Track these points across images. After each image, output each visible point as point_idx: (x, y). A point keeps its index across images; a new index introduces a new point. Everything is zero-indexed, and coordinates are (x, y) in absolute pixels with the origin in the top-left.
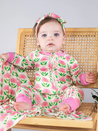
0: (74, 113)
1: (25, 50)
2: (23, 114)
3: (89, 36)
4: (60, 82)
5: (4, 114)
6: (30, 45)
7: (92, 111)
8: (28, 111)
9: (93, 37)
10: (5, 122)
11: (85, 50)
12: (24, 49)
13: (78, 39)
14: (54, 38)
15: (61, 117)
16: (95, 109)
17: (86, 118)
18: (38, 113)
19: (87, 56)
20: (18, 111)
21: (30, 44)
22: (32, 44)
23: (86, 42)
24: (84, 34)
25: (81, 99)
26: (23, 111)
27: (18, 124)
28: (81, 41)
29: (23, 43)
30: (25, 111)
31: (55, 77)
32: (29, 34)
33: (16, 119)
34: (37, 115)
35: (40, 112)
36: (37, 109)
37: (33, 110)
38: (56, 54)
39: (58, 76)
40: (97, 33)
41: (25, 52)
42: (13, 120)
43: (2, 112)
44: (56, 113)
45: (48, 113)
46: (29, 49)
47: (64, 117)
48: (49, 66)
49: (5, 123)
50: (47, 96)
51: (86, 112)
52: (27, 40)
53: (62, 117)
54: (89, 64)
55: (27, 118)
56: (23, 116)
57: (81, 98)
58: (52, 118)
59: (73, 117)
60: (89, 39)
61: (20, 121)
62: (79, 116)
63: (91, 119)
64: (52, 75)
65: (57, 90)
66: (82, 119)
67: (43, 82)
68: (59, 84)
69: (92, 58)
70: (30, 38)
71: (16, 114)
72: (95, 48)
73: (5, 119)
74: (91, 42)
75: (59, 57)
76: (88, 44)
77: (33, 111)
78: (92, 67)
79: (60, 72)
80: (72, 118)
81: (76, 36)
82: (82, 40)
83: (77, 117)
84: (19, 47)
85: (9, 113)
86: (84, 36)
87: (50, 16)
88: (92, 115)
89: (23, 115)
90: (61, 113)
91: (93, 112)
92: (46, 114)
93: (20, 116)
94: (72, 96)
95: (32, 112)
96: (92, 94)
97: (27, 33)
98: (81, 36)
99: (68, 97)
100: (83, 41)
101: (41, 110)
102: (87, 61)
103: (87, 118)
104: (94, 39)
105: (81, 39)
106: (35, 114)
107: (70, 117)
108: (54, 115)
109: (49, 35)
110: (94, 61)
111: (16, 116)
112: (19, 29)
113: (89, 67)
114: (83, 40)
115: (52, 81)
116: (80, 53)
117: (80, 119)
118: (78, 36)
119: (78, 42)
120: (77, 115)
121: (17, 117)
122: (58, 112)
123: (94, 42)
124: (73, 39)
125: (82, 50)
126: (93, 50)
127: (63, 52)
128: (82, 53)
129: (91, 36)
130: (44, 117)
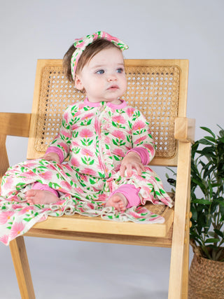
0: (132, 210)
1: (48, 98)
2: (41, 210)
3: (162, 74)
4: (113, 158)
5: (9, 210)
6: (57, 89)
8: (51, 206)
9: (170, 75)
10: (10, 225)
11: (156, 98)
12: (47, 96)
13: (143, 78)
15: (109, 216)
17: (153, 220)
18: (69, 209)
19: (159, 108)
20: (33, 205)
21: (57, 86)
22: (62, 86)
23: (157, 83)
24: (154, 70)
27: (32, 229)
28: (147, 83)
29: (46, 85)
30: (46, 206)
31: (105, 147)
32: (56, 70)
33: (29, 220)
34: (66, 213)
35: (72, 207)
36: (68, 203)
37: (60, 204)
38: (110, 106)
39: (109, 146)
40: (176, 68)
41: (49, 102)
42: (24, 222)
43: (4, 208)
45: (86, 209)
46: (56, 96)
47: (114, 217)
48: (96, 126)
49: (10, 228)
50: (88, 178)
51: (154, 208)
52: (53, 79)
53: (111, 217)
54: (162, 123)
55: (50, 218)
56: (42, 215)
58: (94, 218)
59: (131, 217)
60: (162, 79)
61: (37, 223)
62: (142, 215)
63: (163, 220)
64: (100, 144)
65: (106, 170)
66: (146, 220)
67: (83, 156)
68: (111, 161)
69: (168, 113)
70: (59, 77)
71: (30, 211)
72: (173, 96)
73: (9, 221)
74: (166, 84)
75: (114, 112)
76: (161, 88)
77: (61, 206)
78: (167, 128)
79: (115, 138)
80: (129, 220)
81: (139, 73)
82: (150, 80)
83: (137, 217)
84: (38, 92)
85: (17, 209)
86: (153, 74)
87: (101, 36)
88: (164, 213)
89: (42, 212)
90: (109, 210)
91: (167, 208)
92: (82, 211)
93: (37, 214)
95: (58, 208)
96: (167, 176)
97: (52, 68)
98: (148, 74)
99: (125, 182)
100: (152, 83)
101: (74, 204)
102: (158, 118)
103: (156, 218)
104: (171, 79)
105: (148, 79)
106: (63, 211)
107: (124, 217)
108: (96, 214)
110: (171, 118)
111: (28, 215)
112: (38, 60)
113: (162, 128)
114: (152, 81)
115: (98, 154)
116: (146, 103)
117: (143, 220)
118: (144, 73)
119: (143, 83)
120: (139, 213)
121: (31, 217)
123: (170, 84)
124: (134, 79)
125: (150, 98)
126: (169, 98)
127: (122, 101)
128: (150, 103)
129: (165, 74)
130: (79, 216)
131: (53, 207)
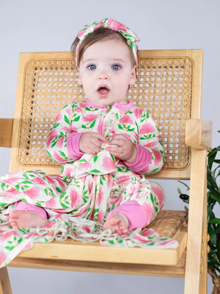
0: (137, 233)
1: (34, 99)
2: (27, 235)
3: (171, 67)
6: (44, 88)
7: (177, 229)
8: (38, 230)
9: (180, 68)
11: (163, 97)
12: (33, 97)
13: (148, 73)
14: (110, 75)
15: (110, 241)
16: (185, 223)
17: (164, 244)
18: (60, 233)
19: (168, 109)
20: (16, 229)
21: (44, 85)
22: (50, 85)
23: (164, 79)
24: (160, 63)
25: (156, 206)
26: (27, 229)
27: (18, 258)
28: (153, 79)
29: (30, 84)
30: (32, 230)
32: (43, 65)
33: (12, 248)
34: (56, 238)
35: (64, 231)
36: (59, 225)
37: (49, 227)
38: (117, 107)
40: (187, 60)
41: (34, 104)
42: (6, 251)
44: (98, 232)
45: (80, 233)
46: (44, 96)
47: (115, 241)
51: (163, 230)
52: (39, 77)
53: (112, 242)
54: (172, 127)
56: (27, 241)
57: (157, 204)
59: (137, 241)
60: (170, 73)
62: (149, 238)
66: (155, 244)
69: (178, 115)
70: (46, 74)
71: (12, 236)
72: (185, 94)
74: (175, 79)
75: (122, 113)
76: (169, 85)
77: (50, 230)
78: (178, 134)
80: (134, 245)
81: (143, 67)
82: (156, 75)
83: (144, 242)
84: (21, 92)
86: (160, 67)
88: (175, 236)
89: (27, 238)
90: (108, 233)
91: (179, 230)
92: (75, 235)
93: (20, 241)
94: (136, 199)
95: (46, 232)
96: (179, 191)
97: (38, 63)
98: (154, 67)
99: (127, 198)
100: (158, 79)
101: (66, 227)
102: (167, 121)
103: (167, 242)
104: (182, 73)
105: (153, 73)
106: (53, 235)
107: (129, 242)
108: (94, 239)
109: (100, 67)
110: (183, 121)
111: (10, 242)
112: (21, 53)
113: (172, 133)
114: (159, 76)
116: (151, 103)
117: (152, 244)
118: (149, 67)
119: (148, 79)
120: (145, 236)
121: (13, 244)
122: (102, 230)
123: (181, 79)
125: (157, 97)
126: (180, 97)
127: (128, 102)
128: (157, 103)
129: (174, 68)
130: (72, 241)
131: (40, 231)
